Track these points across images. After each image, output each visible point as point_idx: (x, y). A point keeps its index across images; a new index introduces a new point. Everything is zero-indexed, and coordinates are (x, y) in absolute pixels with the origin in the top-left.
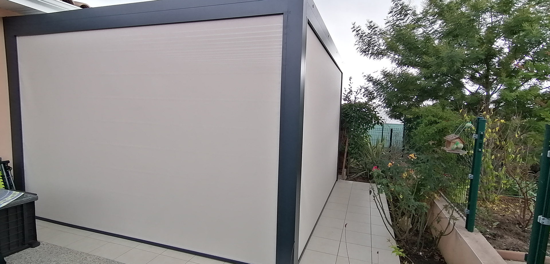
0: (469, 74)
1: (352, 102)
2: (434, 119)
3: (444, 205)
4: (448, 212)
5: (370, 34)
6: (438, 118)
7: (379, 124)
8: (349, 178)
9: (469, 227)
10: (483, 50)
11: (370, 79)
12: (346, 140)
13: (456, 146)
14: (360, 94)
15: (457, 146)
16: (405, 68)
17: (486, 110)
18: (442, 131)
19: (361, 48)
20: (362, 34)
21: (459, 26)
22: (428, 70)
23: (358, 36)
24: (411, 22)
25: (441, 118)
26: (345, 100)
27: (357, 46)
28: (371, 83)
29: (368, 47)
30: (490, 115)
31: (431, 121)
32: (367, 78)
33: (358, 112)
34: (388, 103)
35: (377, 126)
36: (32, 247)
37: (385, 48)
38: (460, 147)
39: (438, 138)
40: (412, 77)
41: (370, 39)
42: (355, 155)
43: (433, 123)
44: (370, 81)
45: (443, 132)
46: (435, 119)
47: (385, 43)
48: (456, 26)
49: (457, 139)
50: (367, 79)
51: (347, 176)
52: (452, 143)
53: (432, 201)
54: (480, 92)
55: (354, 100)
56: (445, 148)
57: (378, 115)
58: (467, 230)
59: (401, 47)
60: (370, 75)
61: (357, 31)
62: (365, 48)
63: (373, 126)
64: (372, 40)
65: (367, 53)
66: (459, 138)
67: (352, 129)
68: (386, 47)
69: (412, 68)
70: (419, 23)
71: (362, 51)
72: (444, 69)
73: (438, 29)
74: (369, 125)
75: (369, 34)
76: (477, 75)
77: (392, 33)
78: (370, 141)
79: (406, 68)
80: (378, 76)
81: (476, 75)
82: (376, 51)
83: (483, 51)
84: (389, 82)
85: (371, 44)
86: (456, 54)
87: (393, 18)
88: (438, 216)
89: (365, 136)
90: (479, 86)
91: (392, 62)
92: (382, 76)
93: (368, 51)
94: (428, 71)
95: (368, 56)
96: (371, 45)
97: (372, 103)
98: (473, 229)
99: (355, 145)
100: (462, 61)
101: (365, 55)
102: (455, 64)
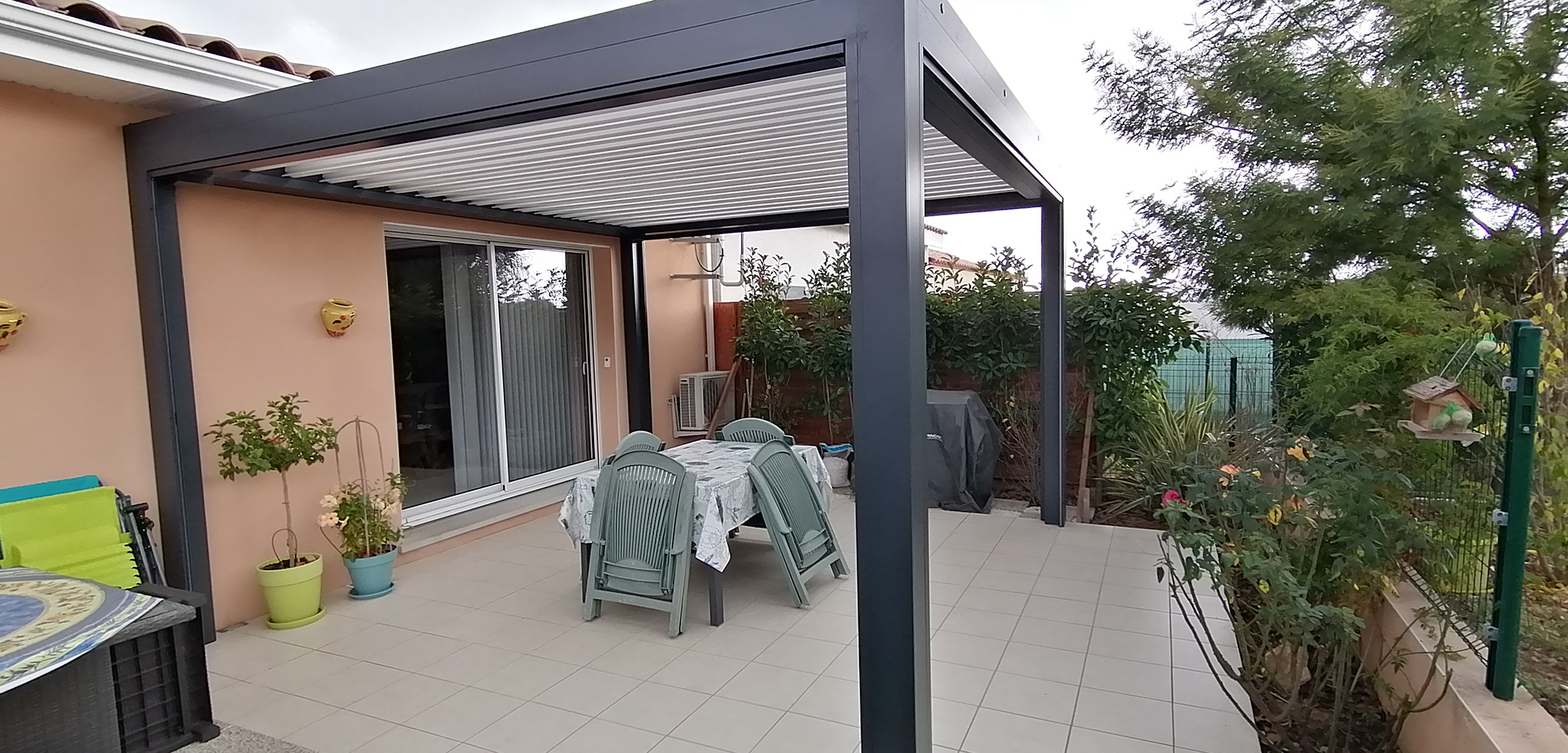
0: (1480, 171)
1: (1099, 284)
2: (1370, 330)
3: (1414, 610)
4: (1430, 632)
5: (1144, 73)
6: (1383, 323)
7: (1192, 346)
8: (1102, 516)
9: (1499, 684)
10: (1520, 95)
11: (1151, 210)
12: (1087, 399)
13: (1446, 418)
14: (1123, 256)
15: (1451, 416)
16: (1263, 168)
17: (1541, 288)
18: (1400, 367)
19: (1118, 118)
20: (1118, 76)
21: (1431, 23)
22: (1342, 168)
23: (1106, 84)
24: (1277, 23)
25: (1393, 324)
26: (1076, 278)
27: (1104, 114)
28: (1155, 221)
29: (1139, 112)
30: (1557, 304)
31: (1359, 336)
32: (1144, 208)
33: (1118, 314)
34: (1217, 281)
35: (1183, 352)
36: (201, 742)
37: (1196, 111)
38: (1460, 419)
39: (1384, 389)
40: (1288, 195)
41: (1143, 88)
42: (1117, 445)
43: (1365, 341)
44: (1151, 216)
45: (1403, 370)
46: (1371, 328)
47: (1195, 97)
48: (1422, 26)
49: (1451, 395)
50: (1143, 211)
51: (1096, 508)
52: (1432, 409)
53: (1376, 596)
54: (1521, 227)
55: (1105, 278)
56: (1411, 425)
57: (1184, 318)
58: (1491, 693)
59: (1248, 105)
60: (1151, 197)
61: (1102, 68)
62: (1128, 115)
63: (1172, 352)
64: (1152, 91)
65: (1136, 132)
66: (1457, 391)
67: (1104, 366)
68: (1197, 109)
69: (1287, 165)
70: (1305, 23)
71: (1120, 128)
72: (1397, 164)
73: (1367, 39)
74: (1158, 352)
75: (1140, 72)
76: (1509, 174)
77: (1217, 64)
78: (1163, 398)
79: (1268, 166)
80: (1178, 199)
81: (1503, 174)
82: (1167, 124)
83: (1519, 98)
84: (1213, 215)
85: (1150, 104)
86: (1430, 114)
87: (1214, 17)
88: (1396, 644)
89: (1147, 384)
90: (1515, 208)
91: (1221, 153)
92: (1192, 198)
93: (1141, 125)
94: (1341, 173)
95: (1140, 140)
96: (1149, 107)
97: (1164, 281)
98: (1513, 690)
99: (1114, 412)
100: (1453, 134)
101: (1132, 138)
102: (1432, 144)
